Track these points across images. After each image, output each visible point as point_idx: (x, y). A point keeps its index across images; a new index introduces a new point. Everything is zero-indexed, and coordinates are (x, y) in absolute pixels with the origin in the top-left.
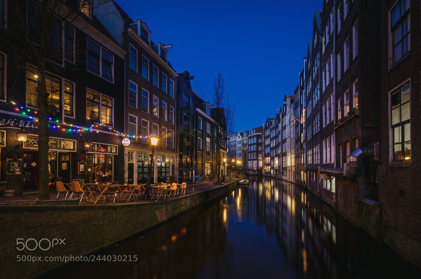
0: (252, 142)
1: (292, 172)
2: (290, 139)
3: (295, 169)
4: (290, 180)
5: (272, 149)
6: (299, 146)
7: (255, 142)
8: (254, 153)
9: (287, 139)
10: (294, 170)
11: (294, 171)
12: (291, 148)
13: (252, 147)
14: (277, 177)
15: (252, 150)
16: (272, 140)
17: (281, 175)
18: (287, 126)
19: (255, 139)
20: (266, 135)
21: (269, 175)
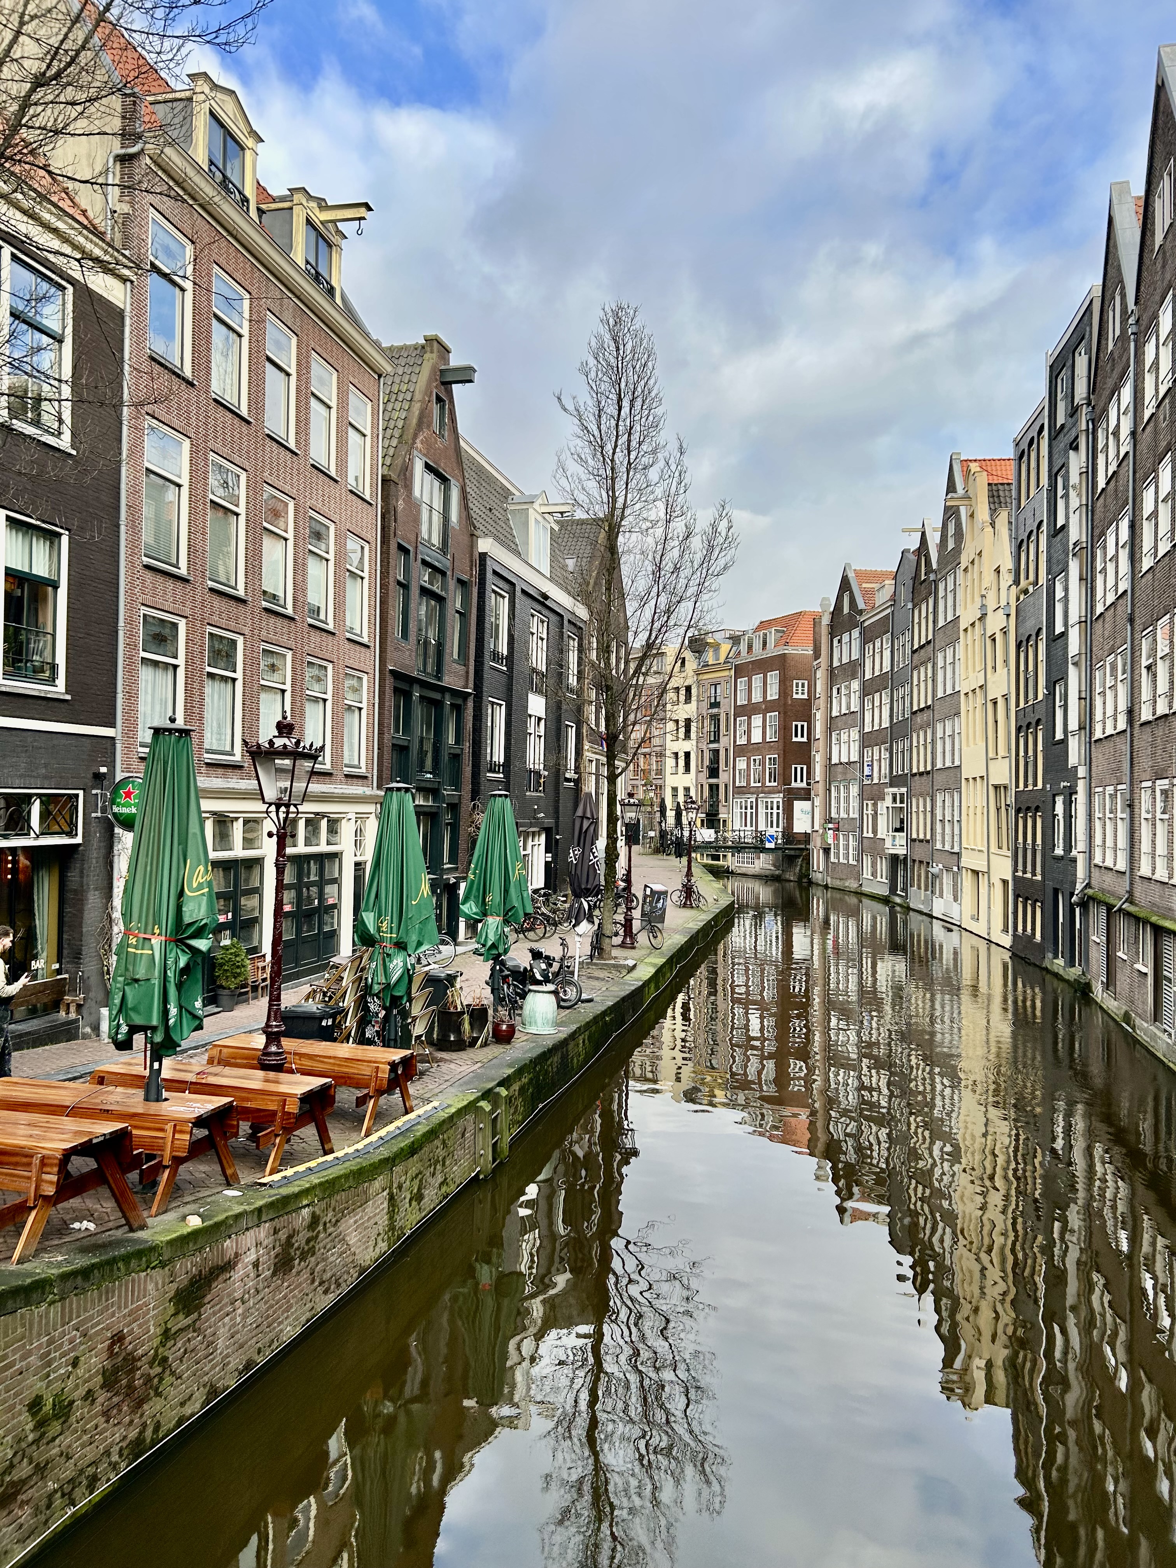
0: (757, 697)
1: (990, 885)
2: (980, 700)
3: (1015, 870)
4: (980, 928)
5: (867, 741)
6: (1040, 747)
7: (773, 694)
8: (764, 758)
9: (962, 697)
10: (1009, 878)
11: (1005, 882)
12: (991, 754)
13: (757, 720)
14: (898, 900)
15: (756, 737)
16: (867, 690)
17: (926, 890)
18: (966, 630)
19: (773, 677)
20: (836, 664)
21: (852, 885)
